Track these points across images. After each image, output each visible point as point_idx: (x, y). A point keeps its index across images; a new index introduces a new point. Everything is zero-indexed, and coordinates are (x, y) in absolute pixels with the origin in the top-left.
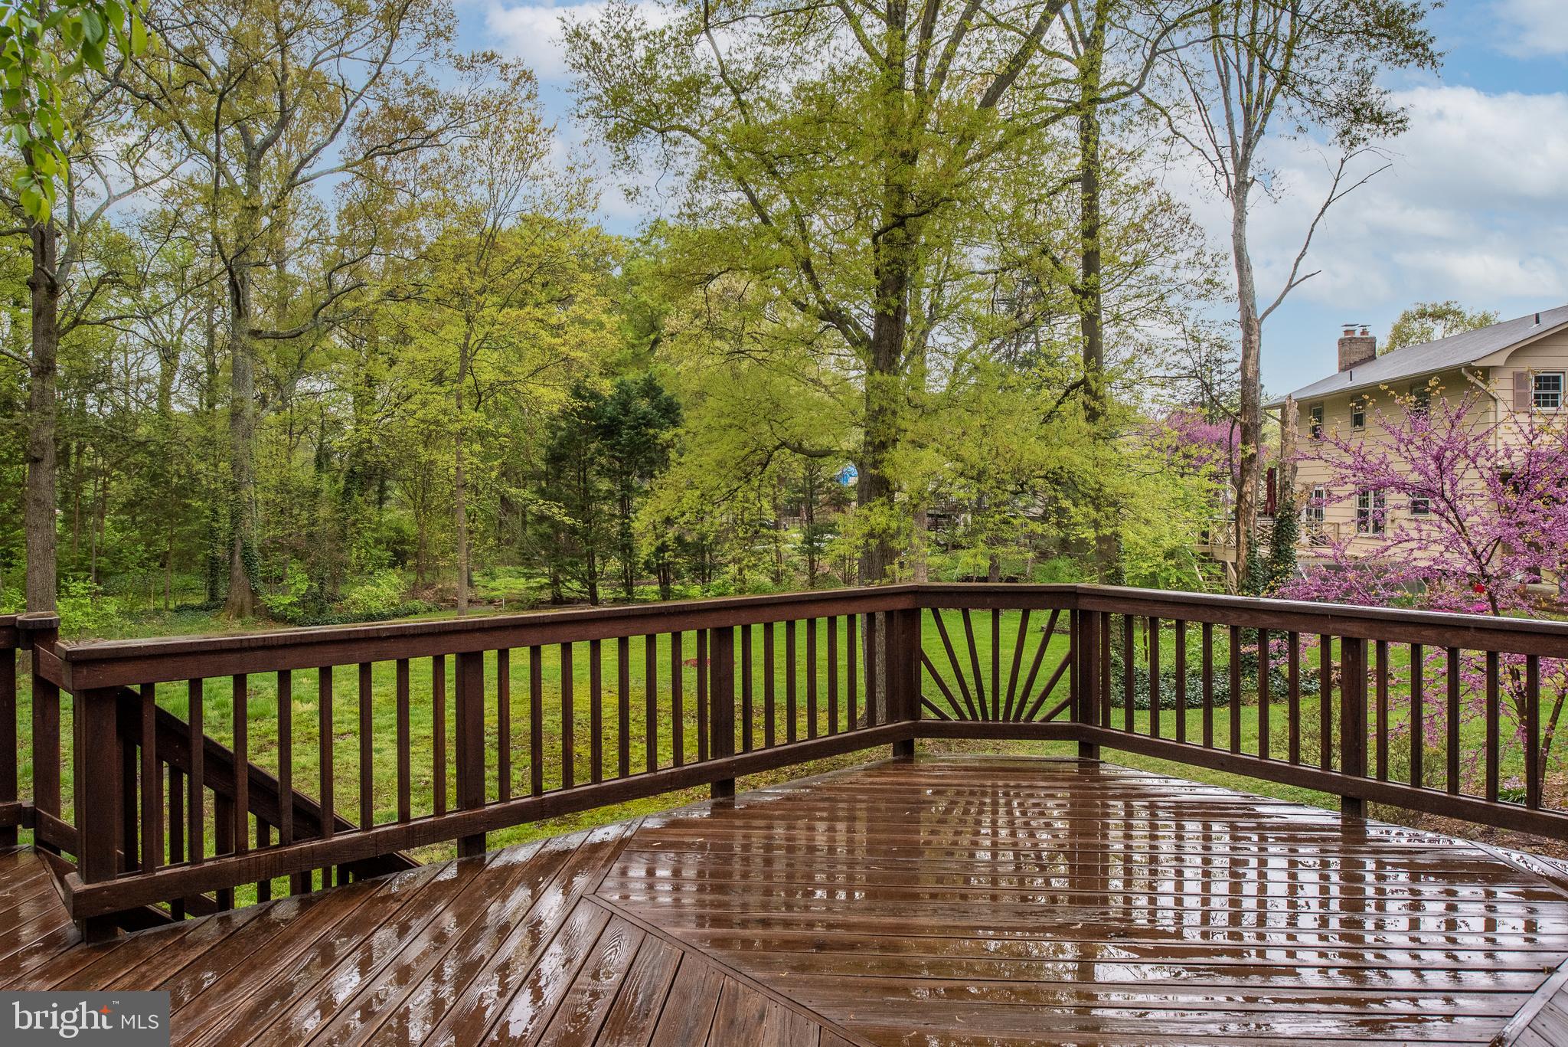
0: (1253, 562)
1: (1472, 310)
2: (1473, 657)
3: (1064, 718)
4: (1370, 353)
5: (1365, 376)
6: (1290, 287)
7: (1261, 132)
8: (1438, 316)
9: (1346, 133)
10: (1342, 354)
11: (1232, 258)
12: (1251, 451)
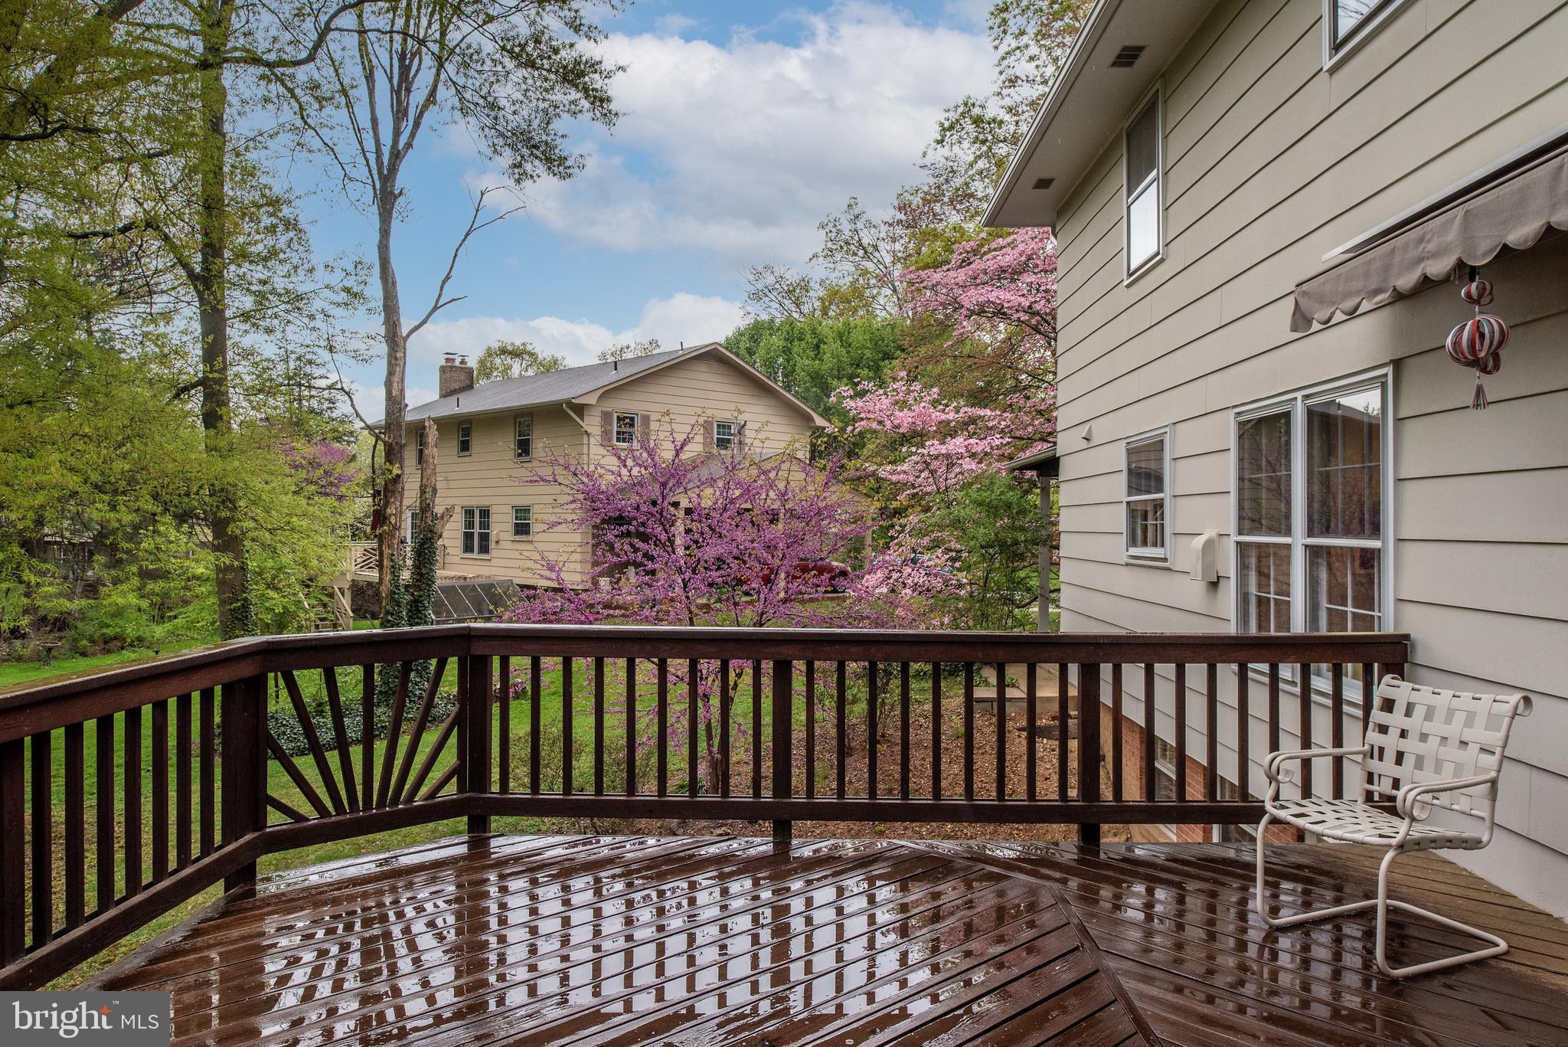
0: (397, 587)
1: (544, 352)
2: (678, 666)
3: (451, 790)
4: (468, 382)
5: (469, 404)
6: (435, 308)
7: (409, 145)
8: (516, 354)
9: (520, 165)
10: (443, 382)
11: (377, 270)
12: (396, 471)
